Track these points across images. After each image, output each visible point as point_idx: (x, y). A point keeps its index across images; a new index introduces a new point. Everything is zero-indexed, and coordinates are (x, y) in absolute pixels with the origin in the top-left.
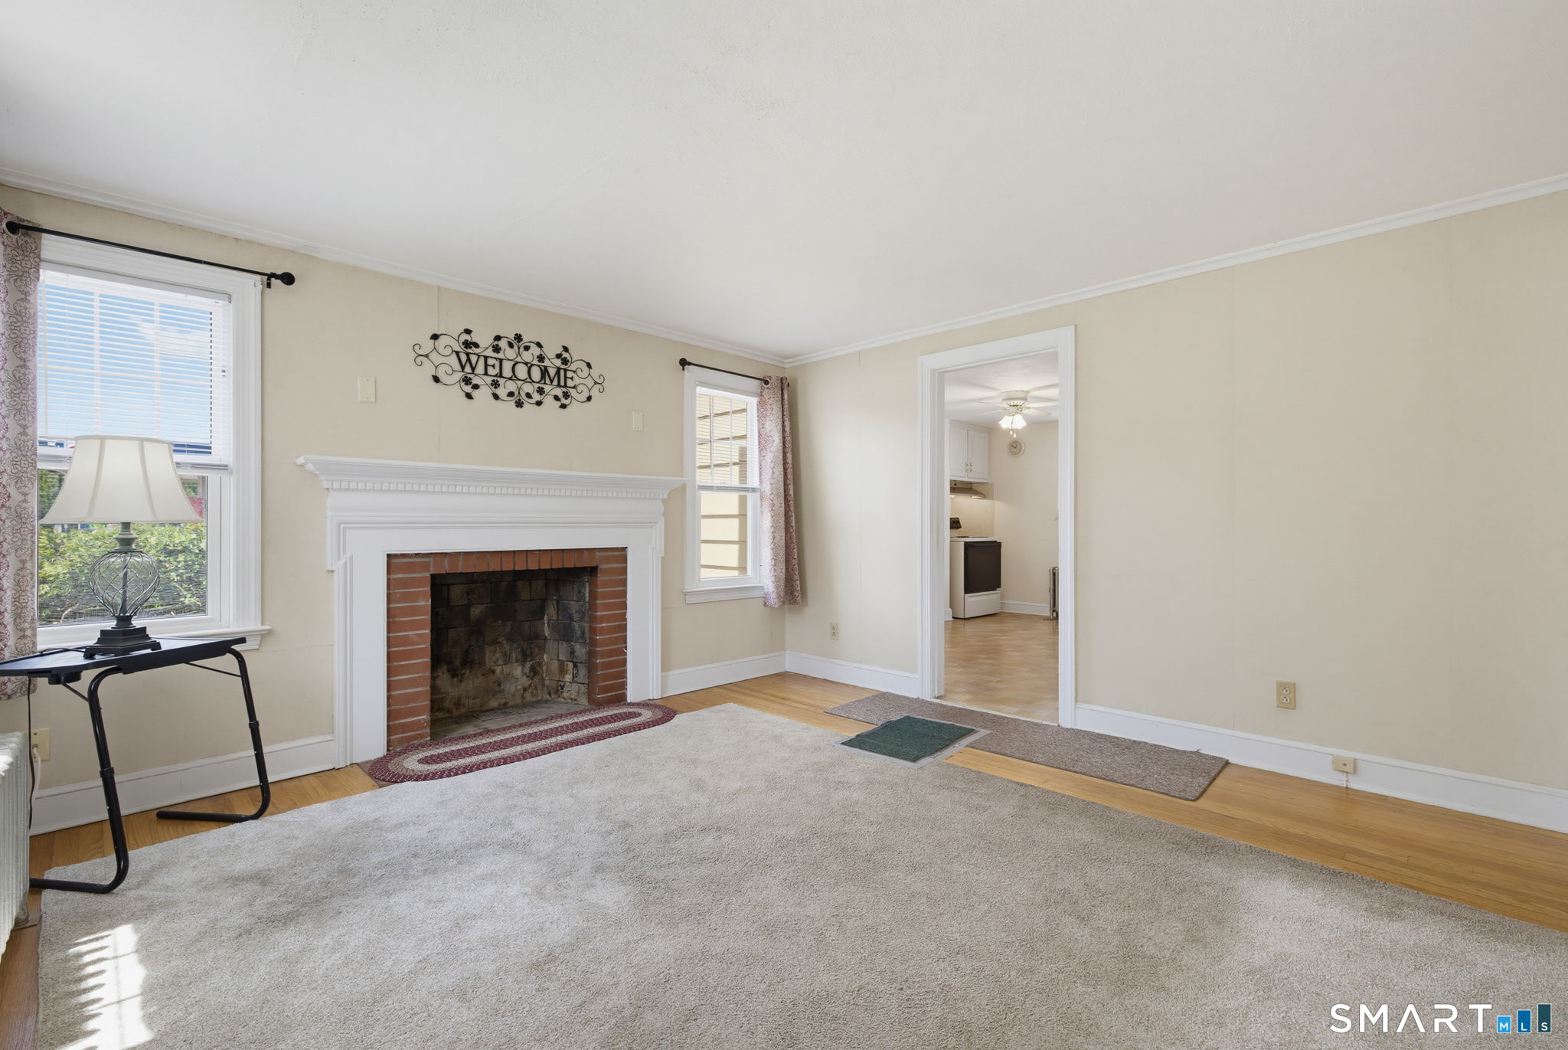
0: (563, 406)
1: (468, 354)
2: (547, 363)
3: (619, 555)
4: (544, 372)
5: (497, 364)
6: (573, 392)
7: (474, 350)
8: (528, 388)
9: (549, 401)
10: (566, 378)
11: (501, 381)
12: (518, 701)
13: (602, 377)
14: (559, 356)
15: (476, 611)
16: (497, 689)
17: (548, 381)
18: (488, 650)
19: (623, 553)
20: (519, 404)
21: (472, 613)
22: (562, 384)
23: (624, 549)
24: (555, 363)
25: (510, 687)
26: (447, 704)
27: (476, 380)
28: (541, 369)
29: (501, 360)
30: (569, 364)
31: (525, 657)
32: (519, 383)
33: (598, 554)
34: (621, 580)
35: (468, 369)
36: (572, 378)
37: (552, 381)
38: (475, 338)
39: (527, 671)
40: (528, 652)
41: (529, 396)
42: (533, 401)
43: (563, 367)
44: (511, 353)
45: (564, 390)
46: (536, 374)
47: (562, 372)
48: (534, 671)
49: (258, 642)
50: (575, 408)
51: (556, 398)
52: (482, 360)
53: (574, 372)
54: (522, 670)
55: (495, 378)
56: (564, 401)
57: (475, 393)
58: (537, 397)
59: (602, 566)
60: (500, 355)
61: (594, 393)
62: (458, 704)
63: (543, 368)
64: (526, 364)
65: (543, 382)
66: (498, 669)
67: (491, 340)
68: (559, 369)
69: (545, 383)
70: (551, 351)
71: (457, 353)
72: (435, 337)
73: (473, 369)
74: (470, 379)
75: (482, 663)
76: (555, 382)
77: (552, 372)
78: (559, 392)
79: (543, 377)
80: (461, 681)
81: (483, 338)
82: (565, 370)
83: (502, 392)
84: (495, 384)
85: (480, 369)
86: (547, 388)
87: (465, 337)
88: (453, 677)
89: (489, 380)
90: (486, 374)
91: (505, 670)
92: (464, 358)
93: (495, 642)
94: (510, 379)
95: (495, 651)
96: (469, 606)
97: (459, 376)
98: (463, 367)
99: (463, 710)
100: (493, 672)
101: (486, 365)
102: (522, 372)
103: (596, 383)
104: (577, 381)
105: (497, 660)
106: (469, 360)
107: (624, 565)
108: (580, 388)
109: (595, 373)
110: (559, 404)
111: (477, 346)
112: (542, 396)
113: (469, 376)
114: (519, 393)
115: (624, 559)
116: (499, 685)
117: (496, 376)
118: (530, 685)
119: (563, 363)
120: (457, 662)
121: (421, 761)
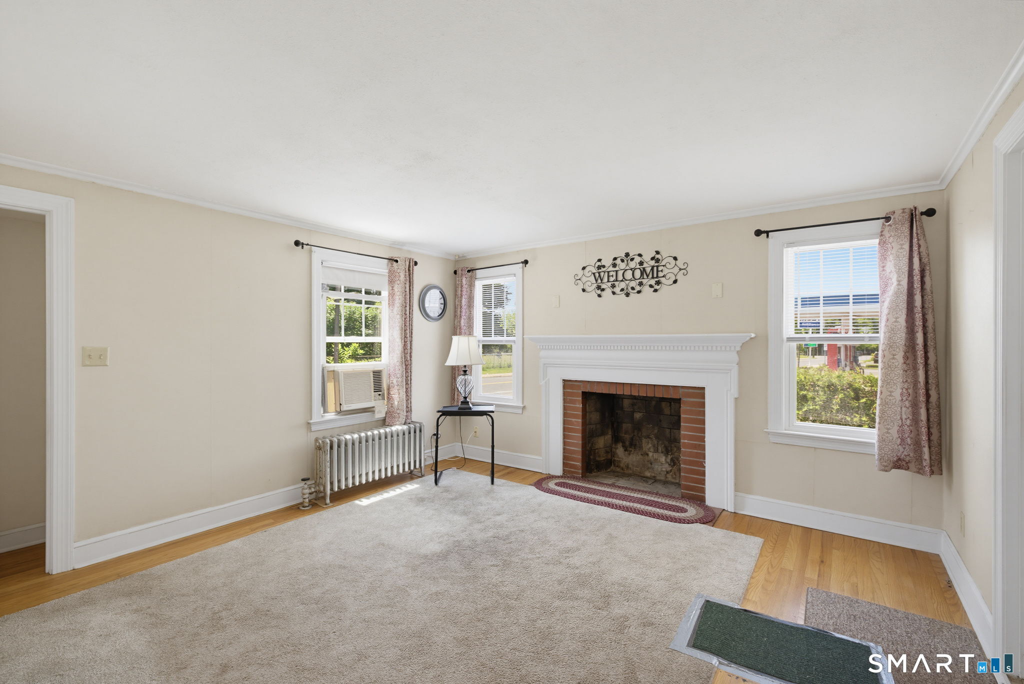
0: (656, 291)
1: (599, 273)
2: (645, 265)
3: (700, 392)
4: (643, 271)
5: (614, 274)
6: (663, 280)
7: (603, 269)
8: (633, 284)
9: (646, 290)
10: (658, 271)
11: (616, 283)
12: (663, 478)
13: (686, 265)
14: (653, 259)
15: (638, 416)
16: (650, 465)
17: (645, 276)
18: (644, 440)
19: (702, 391)
20: (627, 295)
21: (635, 417)
22: (655, 276)
23: (704, 388)
24: (649, 265)
25: (657, 467)
26: (622, 465)
27: (603, 286)
28: (641, 270)
29: (617, 271)
30: (661, 261)
31: (667, 452)
32: (627, 282)
33: (681, 390)
34: (700, 411)
35: (599, 281)
36: (662, 271)
37: (648, 276)
38: (603, 263)
39: (669, 460)
40: (669, 449)
41: (633, 288)
42: (635, 291)
43: (657, 264)
44: (623, 266)
45: (657, 280)
46: (638, 274)
47: (655, 268)
48: (675, 462)
49: (521, 411)
50: (664, 289)
51: (651, 286)
52: (606, 274)
53: (664, 266)
54: (666, 459)
55: (613, 283)
56: (656, 287)
57: (603, 293)
58: (638, 288)
59: (684, 399)
60: (617, 269)
61: (680, 277)
62: (628, 467)
63: (642, 269)
64: (631, 269)
65: (642, 277)
66: (651, 454)
67: (611, 262)
68: (653, 267)
69: (643, 278)
70: (647, 258)
71: (594, 274)
72: (584, 268)
73: (602, 280)
74: (600, 286)
75: (641, 448)
76: (651, 276)
77: (648, 270)
78: (653, 282)
79: (642, 274)
80: (629, 454)
81: (607, 262)
82: (657, 267)
83: (617, 290)
84: (613, 286)
85: (605, 280)
86: (644, 281)
87: (599, 263)
88: (625, 451)
89: (609, 284)
90: (608, 281)
91: (654, 455)
92: (597, 275)
93: (648, 437)
94: (622, 281)
95: (648, 443)
96: (633, 412)
97: (595, 285)
98: (596, 281)
99: (630, 472)
100: (648, 455)
101: (609, 276)
102: (629, 275)
103: (680, 269)
104: (666, 271)
105: (650, 448)
106: (600, 276)
107: (702, 400)
108: (667, 277)
109: (680, 263)
110: (653, 289)
111: (604, 267)
112: (641, 288)
113: (599, 284)
114: (627, 288)
115: (703, 396)
116: (651, 464)
117: (613, 281)
118: (671, 471)
119: (656, 263)
120: (627, 443)
121: (556, 484)
